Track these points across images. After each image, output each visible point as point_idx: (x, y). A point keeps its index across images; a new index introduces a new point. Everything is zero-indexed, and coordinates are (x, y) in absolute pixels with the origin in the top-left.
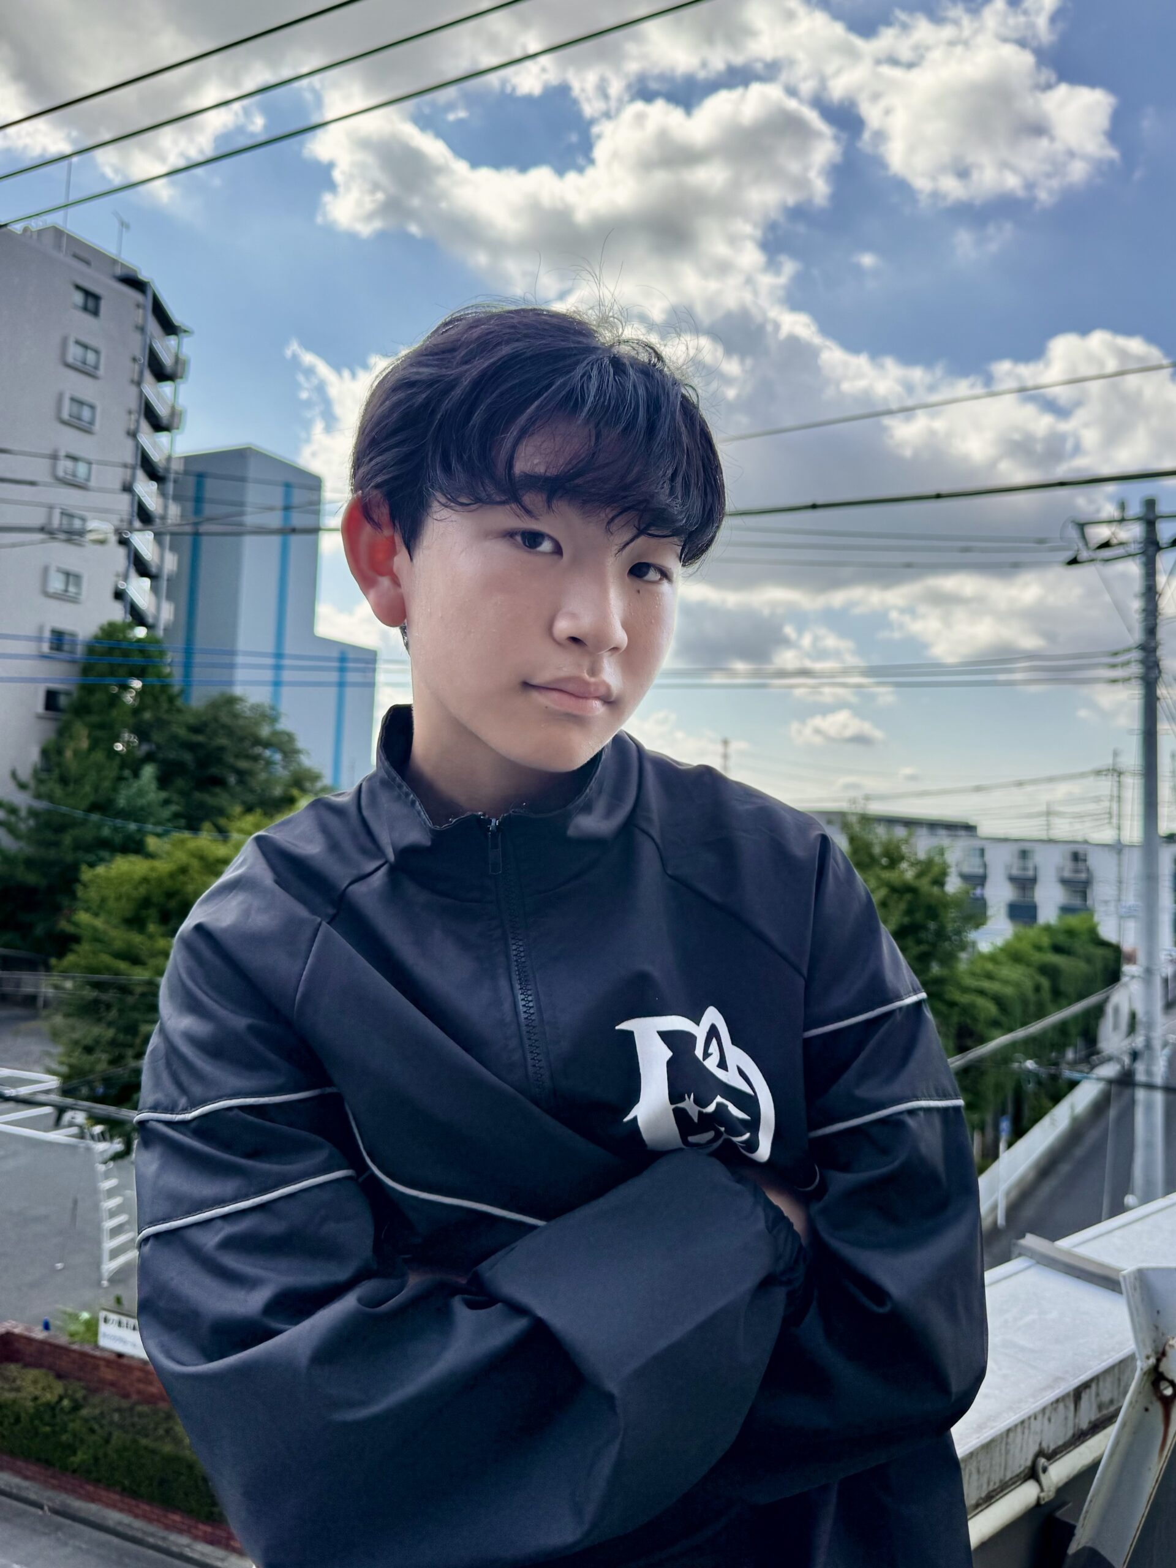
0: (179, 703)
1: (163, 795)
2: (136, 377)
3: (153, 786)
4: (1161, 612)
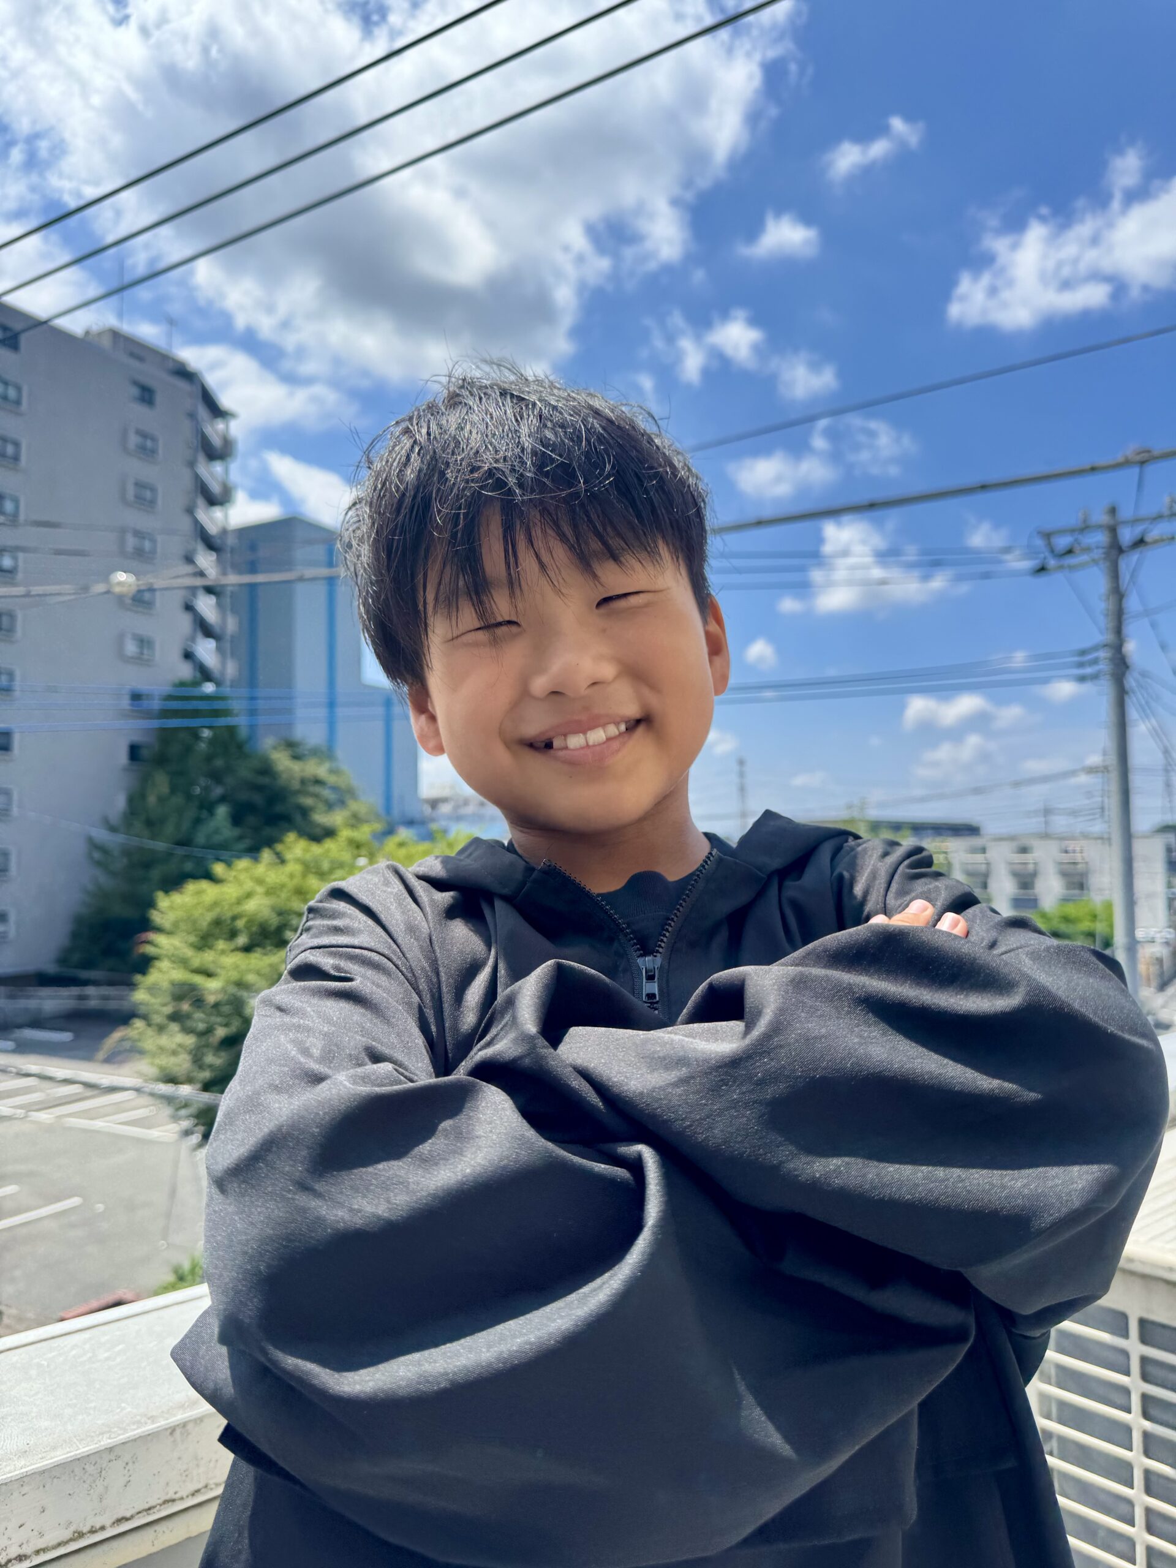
0: (246, 749)
1: (236, 832)
2: (190, 459)
3: (227, 824)
4: (1125, 611)
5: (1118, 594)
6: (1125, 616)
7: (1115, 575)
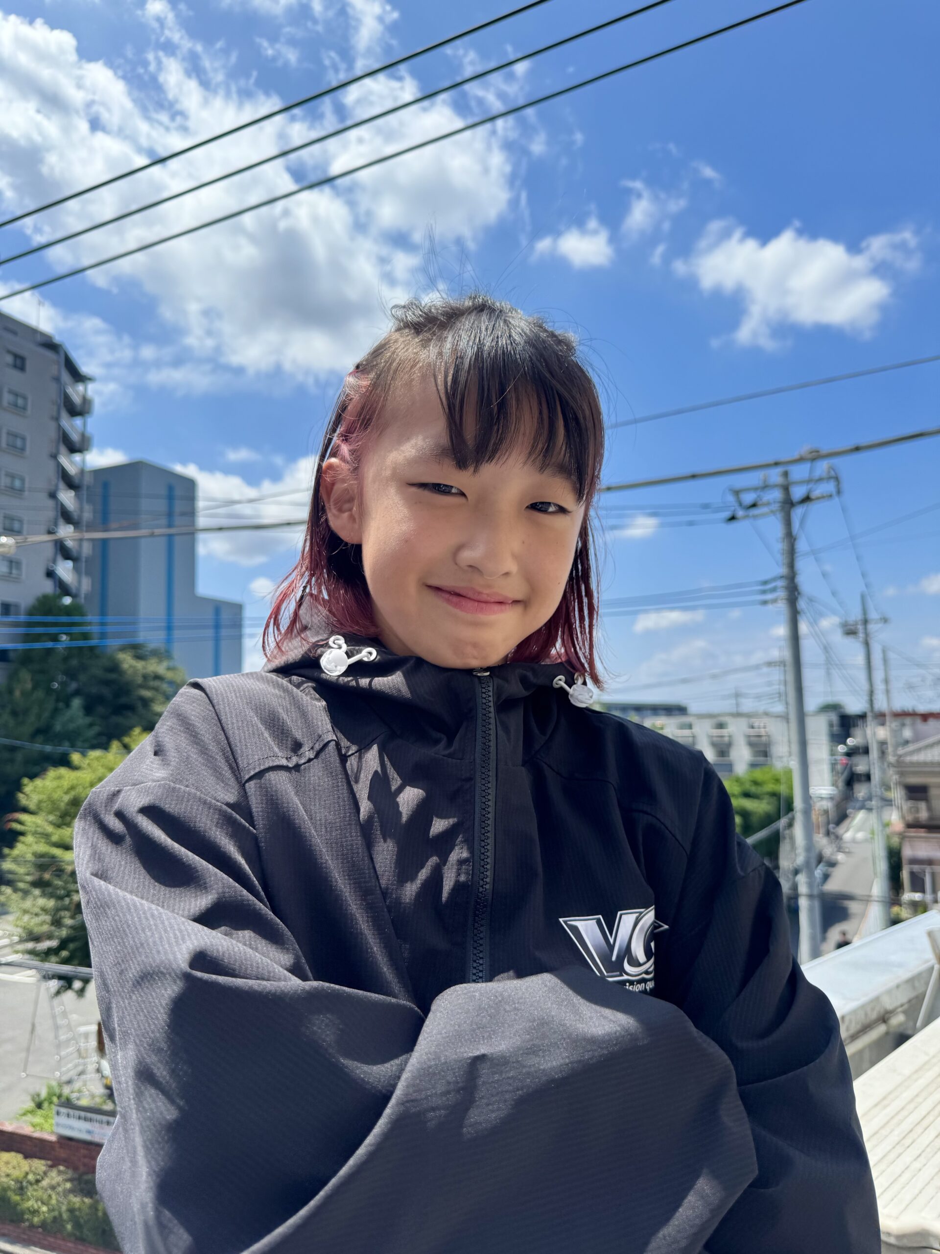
0: (98, 651)
1: (88, 720)
2: (55, 414)
3: (81, 713)
4: (796, 551)
5: (790, 537)
6: (796, 555)
7: (788, 523)
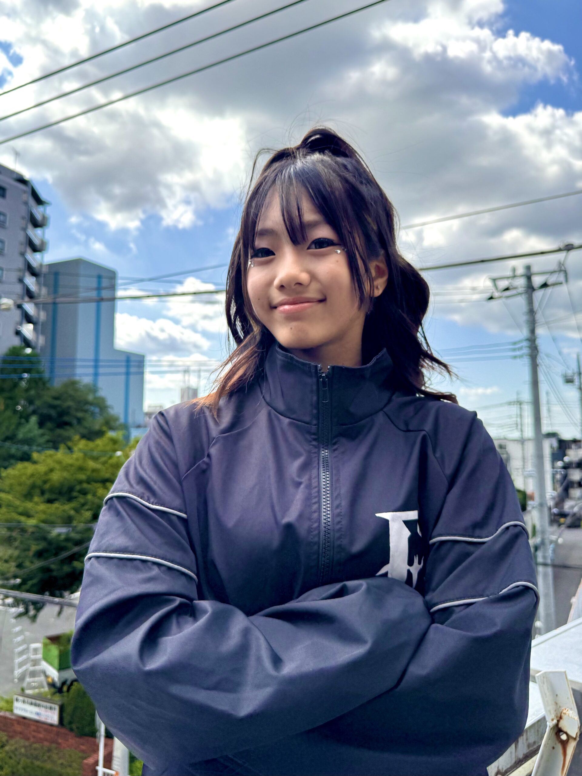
0: (48, 385)
1: (41, 431)
2: (24, 226)
3: (36, 427)
4: (536, 321)
5: (532, 312)
6: (536, 324)
7: (530, 301)
